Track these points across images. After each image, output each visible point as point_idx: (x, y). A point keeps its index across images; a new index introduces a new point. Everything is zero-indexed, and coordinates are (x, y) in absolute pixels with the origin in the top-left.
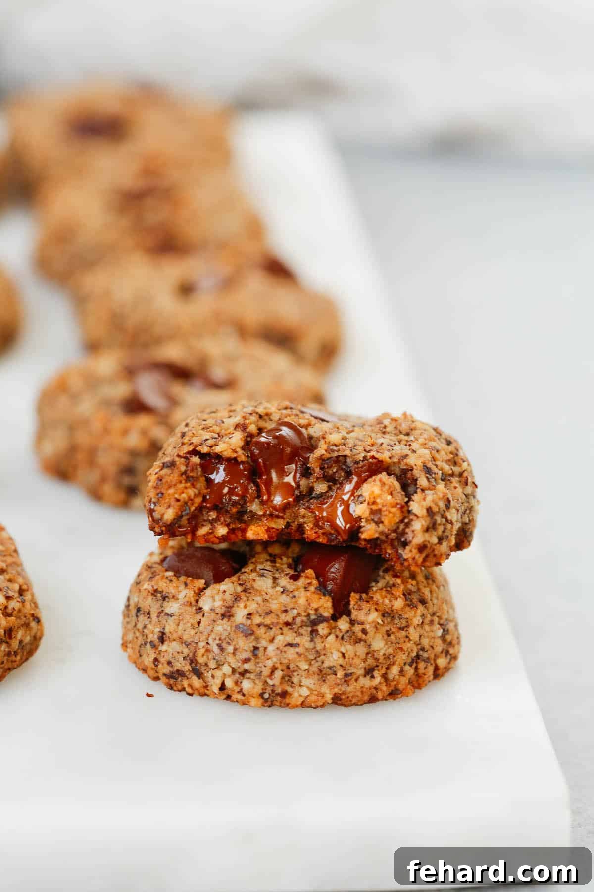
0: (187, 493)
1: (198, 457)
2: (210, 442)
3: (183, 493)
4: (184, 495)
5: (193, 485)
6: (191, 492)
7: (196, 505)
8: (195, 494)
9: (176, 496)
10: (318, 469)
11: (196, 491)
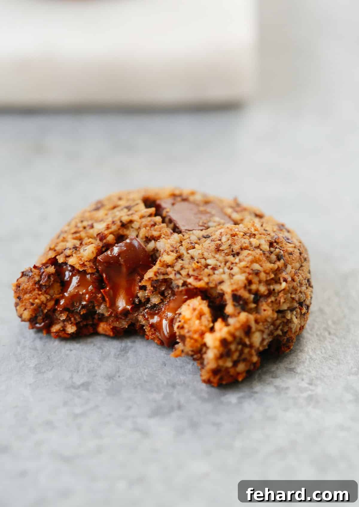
0: (40, 299)
1: (53, 267)
2: (68, 252)
3: (36, 298)
4: (37, 301)
5: (46, 293)
6: (43, 298)
7: (48, 308)
8: (47, 300)
9: (31, 301)
10: (150, 286)
11: (49, 297)
